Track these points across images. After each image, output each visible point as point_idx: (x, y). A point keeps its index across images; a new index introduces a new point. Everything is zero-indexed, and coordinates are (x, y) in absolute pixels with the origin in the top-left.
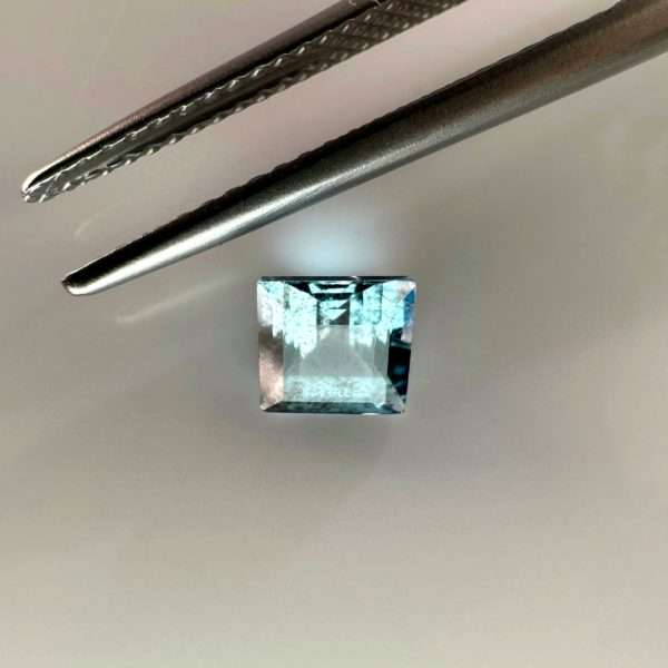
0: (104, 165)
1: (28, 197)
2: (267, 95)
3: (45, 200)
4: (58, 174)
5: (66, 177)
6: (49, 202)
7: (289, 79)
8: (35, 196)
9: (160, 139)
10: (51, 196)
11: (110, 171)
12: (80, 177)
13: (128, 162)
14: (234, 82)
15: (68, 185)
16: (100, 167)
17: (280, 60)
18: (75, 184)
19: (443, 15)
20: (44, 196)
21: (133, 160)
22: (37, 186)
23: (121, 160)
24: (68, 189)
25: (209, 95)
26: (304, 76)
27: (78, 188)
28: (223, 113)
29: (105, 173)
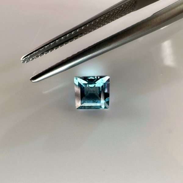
0: (39, 54)
1: (22, 62)
2: (76, 39)
3: (26, 63)
4: (29, 56)
5: (31, 57)
6: (27, 63)
7: (80, 35)
8: (24, 61)
9: (52, 49)
10: (27, 62)
11: (41, 56)
12: (34, 57)
13: (45, 54)
14: (68, 35)
15: (31, 59)
16: (38, 55)
17: (78, 30)
18: (33, 59)
19: (110, 23)
20: (26, 62)
21: (46, 53)
22: (24, 59)
23: (43, 54)
24: (31, 60)
25: (62, 38)
26: (84, 35)
27: (33, 60)
28: (66, 43)
29: (40, 57)
